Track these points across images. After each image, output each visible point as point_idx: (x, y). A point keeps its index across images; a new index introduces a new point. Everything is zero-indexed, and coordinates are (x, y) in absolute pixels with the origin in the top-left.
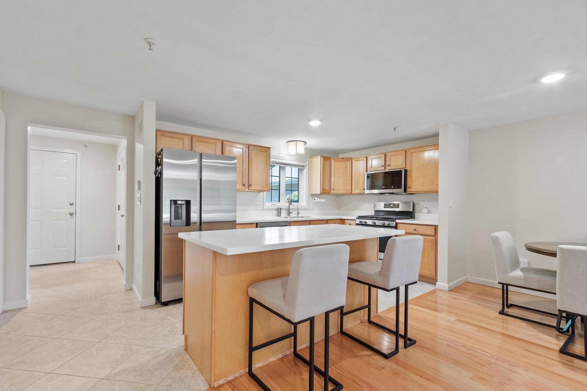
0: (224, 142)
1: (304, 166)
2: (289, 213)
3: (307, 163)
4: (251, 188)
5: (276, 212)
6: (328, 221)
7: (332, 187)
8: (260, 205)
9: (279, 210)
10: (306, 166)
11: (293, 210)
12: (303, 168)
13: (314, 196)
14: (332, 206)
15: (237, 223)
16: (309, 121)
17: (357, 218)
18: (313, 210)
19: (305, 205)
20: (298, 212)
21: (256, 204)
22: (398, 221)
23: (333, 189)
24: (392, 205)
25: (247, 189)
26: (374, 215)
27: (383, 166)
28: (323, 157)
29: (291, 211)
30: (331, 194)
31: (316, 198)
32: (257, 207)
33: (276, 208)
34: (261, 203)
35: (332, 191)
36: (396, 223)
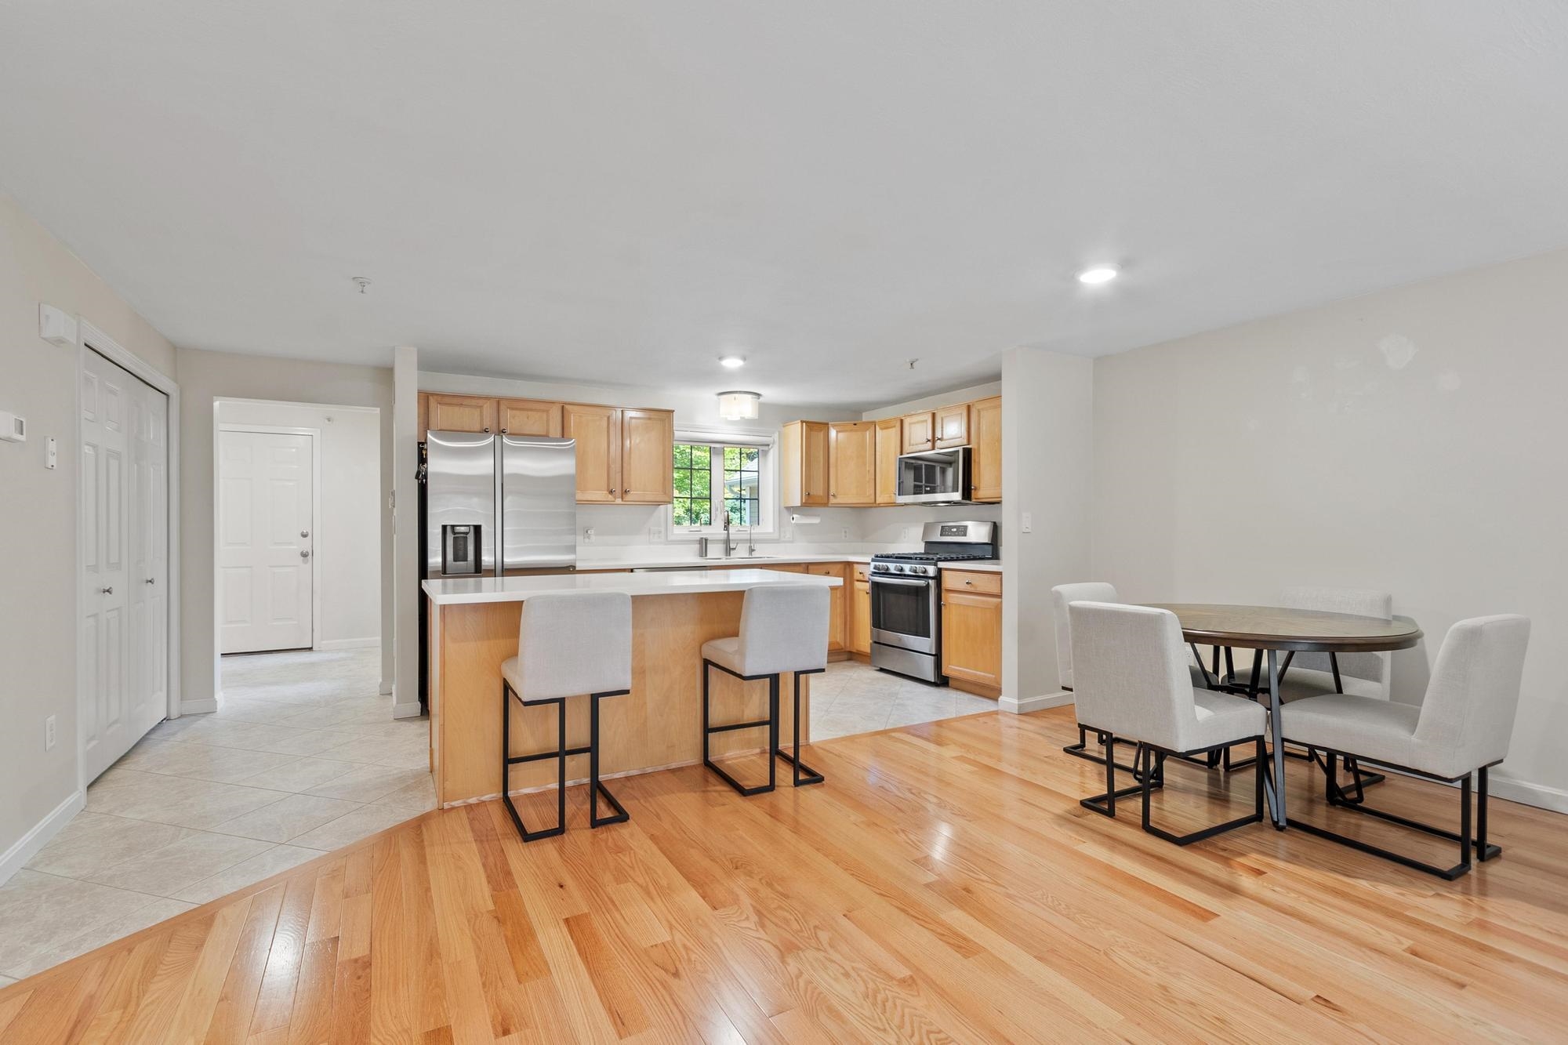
0: (567, 407)
1: (768, 445)
2: (728, 550)
3: (776, 436)
4: (628, 497)
5: (697, 546)
6: (810, 567)
7: (832, 491)
8: (660, 532)
9: (704, 543)
10: (774, 443)
11: (738, 541)
12: (766, 448)
13: (791, 510)
14: (845, 532)
15: (577, 569)
16: (720, 358)
17: (873, 560)
18: (792, 542)
19: (771, 530)
20: (750, 547)
21: (650, 530)
22: (941, 565)
23: (834, 496)
24: (955, 530)
25: (619, 501)
26: (923, 551)
27: (929, 441)
28: (807, 422)
29: (732, 546)
30: (830, 505)
31: (795, 516)
32: (651, 536)
33: (698, 537)
34: (663, 529)
35: (833, 500)
36: (940, 570)
